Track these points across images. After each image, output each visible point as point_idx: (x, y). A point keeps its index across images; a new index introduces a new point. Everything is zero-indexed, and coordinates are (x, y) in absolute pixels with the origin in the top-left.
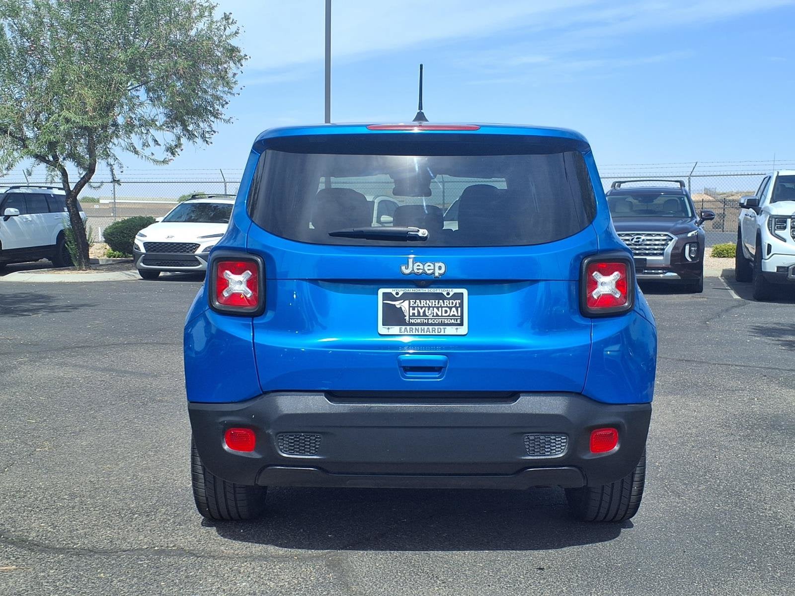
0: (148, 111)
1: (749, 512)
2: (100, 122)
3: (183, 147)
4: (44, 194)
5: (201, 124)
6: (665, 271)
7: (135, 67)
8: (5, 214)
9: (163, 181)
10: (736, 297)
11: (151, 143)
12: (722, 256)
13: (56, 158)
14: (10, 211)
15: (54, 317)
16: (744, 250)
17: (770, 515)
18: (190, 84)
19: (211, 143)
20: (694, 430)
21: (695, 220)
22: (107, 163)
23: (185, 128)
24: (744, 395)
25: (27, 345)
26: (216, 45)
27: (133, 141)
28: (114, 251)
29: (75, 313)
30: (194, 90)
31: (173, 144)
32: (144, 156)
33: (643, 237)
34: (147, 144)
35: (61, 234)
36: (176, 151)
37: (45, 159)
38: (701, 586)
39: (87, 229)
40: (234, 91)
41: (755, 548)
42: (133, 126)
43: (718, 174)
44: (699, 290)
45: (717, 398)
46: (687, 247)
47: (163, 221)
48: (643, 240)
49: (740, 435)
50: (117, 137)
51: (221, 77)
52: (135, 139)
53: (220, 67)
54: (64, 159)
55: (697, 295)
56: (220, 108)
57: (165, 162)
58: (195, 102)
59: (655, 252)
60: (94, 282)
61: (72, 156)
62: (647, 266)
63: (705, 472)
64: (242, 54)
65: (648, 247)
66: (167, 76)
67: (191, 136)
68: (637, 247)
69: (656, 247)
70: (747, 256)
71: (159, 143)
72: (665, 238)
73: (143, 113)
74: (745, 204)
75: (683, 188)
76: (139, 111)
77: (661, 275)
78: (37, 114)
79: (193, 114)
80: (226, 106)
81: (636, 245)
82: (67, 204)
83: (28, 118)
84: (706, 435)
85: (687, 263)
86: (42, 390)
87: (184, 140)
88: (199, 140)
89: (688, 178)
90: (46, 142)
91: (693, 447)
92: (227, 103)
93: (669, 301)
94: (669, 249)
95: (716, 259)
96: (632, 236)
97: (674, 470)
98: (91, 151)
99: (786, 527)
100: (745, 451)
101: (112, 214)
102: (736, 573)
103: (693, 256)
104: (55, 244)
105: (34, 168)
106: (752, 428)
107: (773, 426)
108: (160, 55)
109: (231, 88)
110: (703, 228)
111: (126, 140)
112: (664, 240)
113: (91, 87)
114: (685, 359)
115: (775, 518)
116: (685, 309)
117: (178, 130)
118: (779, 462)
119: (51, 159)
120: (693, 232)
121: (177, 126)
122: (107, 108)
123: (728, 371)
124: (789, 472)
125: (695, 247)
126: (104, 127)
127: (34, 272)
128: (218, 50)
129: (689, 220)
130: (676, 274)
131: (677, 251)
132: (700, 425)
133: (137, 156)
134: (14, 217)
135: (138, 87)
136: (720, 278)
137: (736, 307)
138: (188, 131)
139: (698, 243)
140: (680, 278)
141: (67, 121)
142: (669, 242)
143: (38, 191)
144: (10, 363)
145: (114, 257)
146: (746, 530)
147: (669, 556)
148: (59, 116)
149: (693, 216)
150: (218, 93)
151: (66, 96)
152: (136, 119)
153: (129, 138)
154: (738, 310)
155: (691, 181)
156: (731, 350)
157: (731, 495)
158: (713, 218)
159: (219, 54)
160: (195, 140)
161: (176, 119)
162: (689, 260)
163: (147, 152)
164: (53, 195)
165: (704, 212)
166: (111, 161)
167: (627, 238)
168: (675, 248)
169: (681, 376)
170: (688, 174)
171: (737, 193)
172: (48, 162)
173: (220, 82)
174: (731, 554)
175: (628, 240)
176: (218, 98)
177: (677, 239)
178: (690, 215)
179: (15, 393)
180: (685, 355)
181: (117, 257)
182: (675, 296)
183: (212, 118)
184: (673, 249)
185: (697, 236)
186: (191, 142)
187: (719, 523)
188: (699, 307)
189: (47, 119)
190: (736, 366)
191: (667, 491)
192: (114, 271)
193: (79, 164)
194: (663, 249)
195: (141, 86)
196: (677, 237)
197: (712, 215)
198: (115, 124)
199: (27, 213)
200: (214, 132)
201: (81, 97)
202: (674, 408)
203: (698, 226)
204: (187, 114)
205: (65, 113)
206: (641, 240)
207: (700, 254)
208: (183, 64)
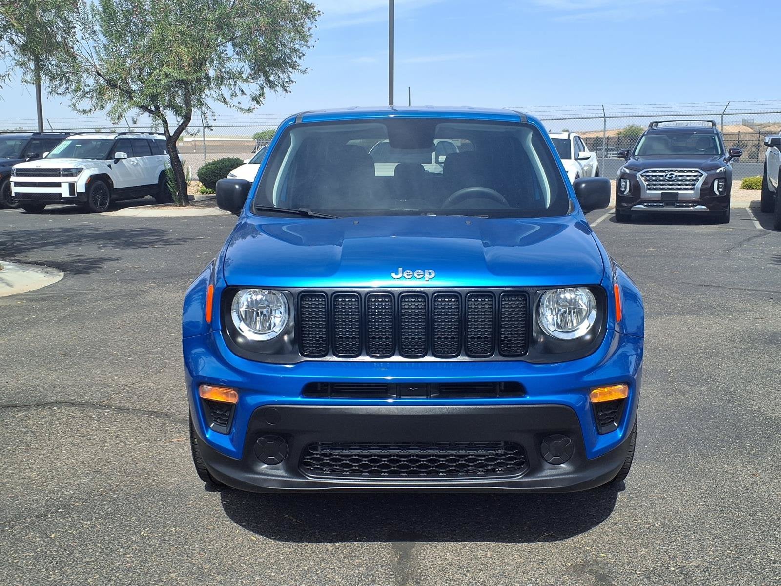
0: (235, 65)
1: (739, 407)
2: (195, 76)
3: (265, 96)
4: (147, 139)
5: (281, 75)
6: (695, 204)
7: (223, 25)
8: (116, 157)
9: (246, 125)
10: (759, 226)
11: (239, 93)
12: (751, 188)
13: (157, 108)
14: (119, 155)
15: (168, 248)
16: (769, 183)
17: (755, 409)
18: (271, 40)
19: (290, 92)
20: (704, 344)
21: (724, 157)
22: (202, 112)
23: (267, 79)
24: (751, 315)
25: (151, 272)
26: (293, 3)
27: (223, 92)
28: (207, 189)
29: (185, 246)
30: (274, 45)
31: (258, 93)
32: (232, 106)
33: (675, 174)
34: (234, 95)
35: (163, 174)
36: (261, 101)
37: (147, 108)
38: (693, 459)
39: (185, 171)
40: (309, 44)
41: (739, 432)
42: (222, 78)
43: (750, 112)
44: (726, 221)
45: (727, 317)
46: (716, 183)
47: (250, 163)
48: (676, 176)
49: (742, 348)
50: (210, 89)
51: (298, 31)
52: (224, 90)
53: (296, 23)
54: (164, 109)
55: (724, 225)
56: (297, 59)
57: (250, 110)
58: (276, 55)
59: (687, 187)
60: (194, 217)
61: (171, 106)
62: (679, 199)
63: (708, 377)
64: (316, 10)
65: (680, 183)
66: (251, 33)
67: (272, 85)
68: (671, 183)
69: (687, 182)
70: (771, 189)
71: (245, 92)
72: (696, 174)
73: (231, 68)
74: (770, 143)
75: (714, 127)
76: (228, 65)
77: (692, 208)
78: (141, 70)
79: (274, 66)
80: (303, 58)
81: (669, 181)
82: (168, 148)
83: (133, 73)
84: (713, 349)
85: (715, 196)
86: (174, 310)
87: (267, 90)
88: (279, 89)
89: (721, 116)
90: (149, 95)
91: (701, 357)
92: (303, 55)
93: (698, 231)
94: (699, 184)
95: (745, 191)
96: (666, 173)
97: (683, 375)
98: (187, 101)
99: (766, 418)
100: (744, 361)
101: (195, 151)
102: (721, 450)
103: (721, 190)
104: (158, 183)
105: (138, 118)
106: (753, 342)
107: (770, 341)
108: (244, 14)
109: (306, 41)
110: (731, 164)
111: (217, 91)
112: (694, 176)
113: (186, 44)
114: (705, 284)
115: (759, 411)
116: (711, 239)
117: (261, 80)
118: (770, 369)
119: (153, 109)
120: (722, 169)
121: (260, 77)
122: (200, 64)
123: (741, 295)
124: (777, 377)
125: (722, 182)
126: (199, 81)
127: (142, 207)
128: (295, 8)
129: (719, 158)
130: (705, 207)
131: (707, 186)
132: (710, 340)
133: (226, 105)
134: (122, 160)
135: (225, 43)
136: (748, 209)
137: (757, 236)
138: (269, 80)
139: (725, 178)
140: (709, 210)
141: (167, 75)
142: (699, 178)
143: (142, 136)
144: (142, 287)
145: (207, 194)
146: (734, 420)
147: (670, 438)
148: (160, 71)
149: (723, 153)
150: (296, 46)
151: (165, 54)
152: (225, 73)
153: (219, 89)
154: (759, 240)
155: (724, 119)
156: (746, 276)
157: (726, 394)
158: (741, 155)
159: (296, 11)
160: (276, 89)
161: (259, 70)
162: (717, 193)
163: (234, 102)
164: (155, 139)
165: (732, 149)
166: (205, 110)
167: (661, 174)
168: (705, 183)
169: (699, 298)
170: (721, 112)
171: (774, 124)
172: (151, 112)
173: (297, 36)
174: (719, 437)
175: (662, 176)
176: (295, 51)
177: (707, 175)
178: (720, 153)
179: (152, 312)
180: (705, 281)
181: (209, 194)
182: (703, 226)
183: (290, 69)
184: (702, 185)
185: (725, 172)
186: (273, 91)
187: (713, 415)
188: (725, 237)
189: (150, 74)
190: (748, 290)
191: (675, 391)
192: (210, 207)
193: (178, 112)
194: (694, 184)
195: (228, 42)
196: (707, 174)
197: (740, 153)
198: (208, 78)
199: (134, 157)
200: (293, 82)
201: (178, 54)
202: (689, 326)
203: (727, 163)
204: (269, 66)
205: (165, 69)
206: (674, 176)
207: (727, 188)
208: (264, 21)
